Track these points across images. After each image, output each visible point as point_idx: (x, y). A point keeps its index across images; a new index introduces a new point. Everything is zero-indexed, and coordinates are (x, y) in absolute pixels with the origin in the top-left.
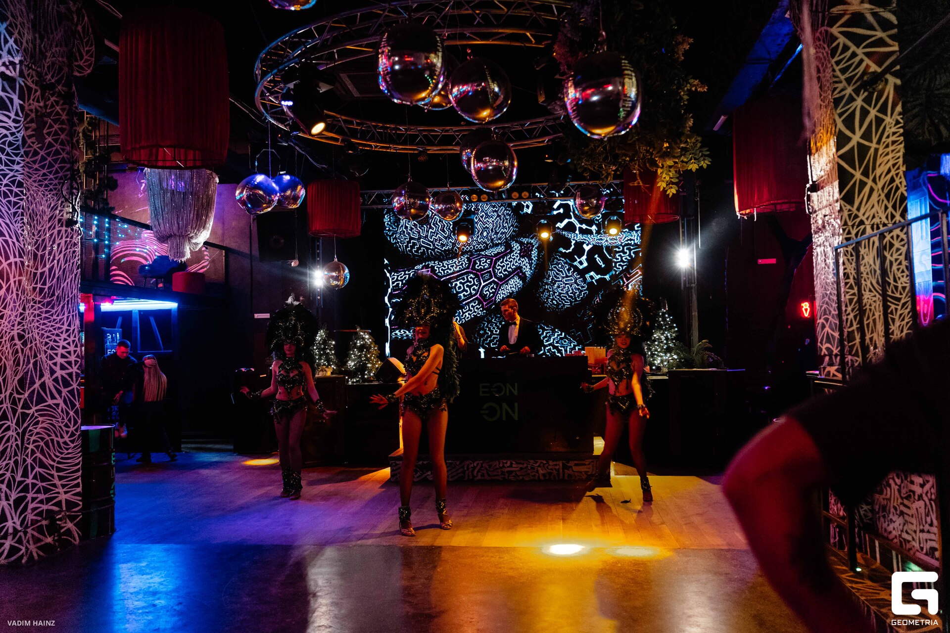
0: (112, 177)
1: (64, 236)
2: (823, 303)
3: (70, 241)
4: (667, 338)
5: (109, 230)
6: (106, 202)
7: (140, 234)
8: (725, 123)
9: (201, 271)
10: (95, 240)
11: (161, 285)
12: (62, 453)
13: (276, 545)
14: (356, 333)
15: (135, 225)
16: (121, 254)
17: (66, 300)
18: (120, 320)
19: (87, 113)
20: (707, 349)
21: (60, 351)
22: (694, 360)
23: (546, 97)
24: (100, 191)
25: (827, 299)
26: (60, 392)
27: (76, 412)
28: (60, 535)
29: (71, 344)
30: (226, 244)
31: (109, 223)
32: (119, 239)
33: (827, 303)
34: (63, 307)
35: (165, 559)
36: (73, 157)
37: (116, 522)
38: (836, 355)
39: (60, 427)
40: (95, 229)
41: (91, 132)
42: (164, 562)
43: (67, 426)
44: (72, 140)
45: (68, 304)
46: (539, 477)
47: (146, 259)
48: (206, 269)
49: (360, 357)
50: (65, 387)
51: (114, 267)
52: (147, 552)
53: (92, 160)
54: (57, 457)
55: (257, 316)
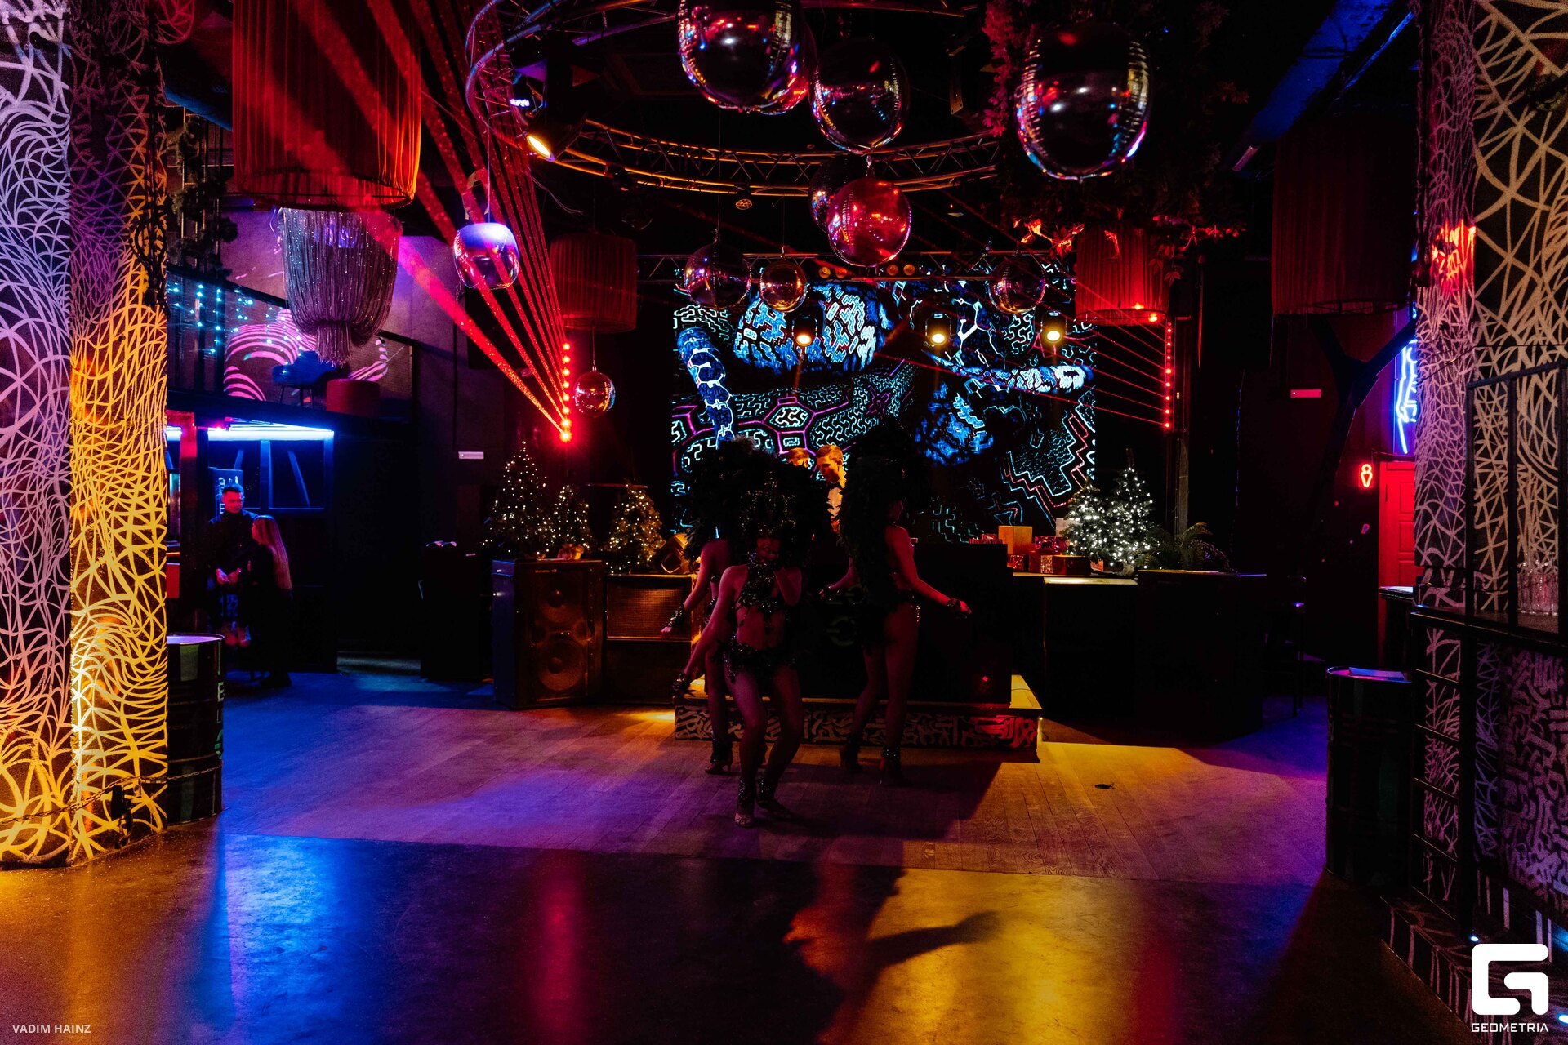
0: (228, 219)
1: (140, 319)
2: (1429, 477)
3: (151, 328)
4: (1135, 517)
5: (222, 307)
6: (217, 259)
7: (274, 315)
8: (1253, 159)
9: (373, 379)
10: (200, 324)
11: (308, 400)
12: (134, 683)
13: (487, 847)
14: (625, 491)
15: (266, 301)
16: (244, 346)
17: (143, 427)
18: (240, 455)
19: (188, 112)
20: (1202, 537)
21: (132, 513)
22: (1180, 555)
23: (965, 104)
24: (206, 243)
25: (1436, 471)
26: (131, 582)
27: (159, 615)
28: (129, 818)
29: (151, 500)
30: (413, 336)
31: (223, 297)
32: (238, 323)
33: (1437, 479)
34: (137, 439)
35: (301, 864)
36: (156, 185)
37: (225, 794)
38: (1448, 569)
39: (131, 639)
40: (199, 305)
41: (195, 143)
42: (300, 869)
43: (142, 637)
44: (154, 154)
45: (146, 434)
46: (918, 739)
47: (283, 355)
48: (381, 375)
49: (630, 531)
50: (140, 572)
51: (232, 368)
52: (273, 850)
53: (195, 190)
54: (126, 688)
55: (462, 455)
